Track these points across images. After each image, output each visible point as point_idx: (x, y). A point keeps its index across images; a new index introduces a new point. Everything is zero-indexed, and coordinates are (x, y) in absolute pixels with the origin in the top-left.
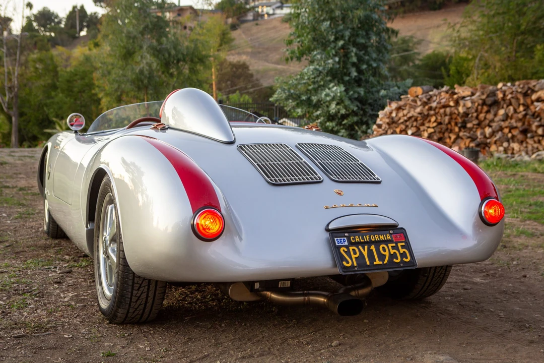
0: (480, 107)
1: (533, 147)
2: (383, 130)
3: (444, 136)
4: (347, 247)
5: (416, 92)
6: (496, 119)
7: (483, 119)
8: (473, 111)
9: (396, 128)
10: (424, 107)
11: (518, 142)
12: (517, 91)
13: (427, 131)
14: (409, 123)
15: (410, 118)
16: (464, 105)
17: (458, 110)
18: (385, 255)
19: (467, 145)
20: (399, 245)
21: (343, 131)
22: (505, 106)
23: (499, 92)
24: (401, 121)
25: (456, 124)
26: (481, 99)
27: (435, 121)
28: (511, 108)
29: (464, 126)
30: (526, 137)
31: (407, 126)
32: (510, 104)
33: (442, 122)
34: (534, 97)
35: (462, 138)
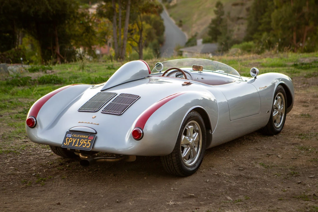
4: (69, 138)
18: (81, 143)
20: (89, 141)
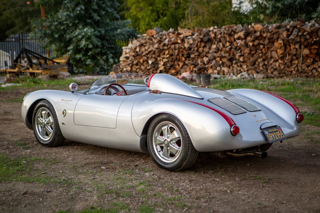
0: (199, 44)
1: (237, 70)
2: (130, 61)
3: (174, 64)
5: (151, 33)
6: (211, 51)
7: (201, 51)
8: (195, 46)
9: (140, 59)
10: (160, 44)
11: (227, 67)
12: (224, 33)
13: (162, 60)
14: (150, 56)
15: (150, 52)
16: (188, 42)
17: (184, 45)
18: (278, 136)
19: (191, 69)
21: (89, 60)
22: (216, 42)
23: (211, 33)
24: (144, 54)
25: (183, 55)
26: (200, 38)
27: (168, 54)
28: (221, 44)
29: (188, 56)
30: (232, 64)
31: (148, 58)
32: (220, 41)
33: (173, 54)
34: (236, 36)
35: (187, 65)
